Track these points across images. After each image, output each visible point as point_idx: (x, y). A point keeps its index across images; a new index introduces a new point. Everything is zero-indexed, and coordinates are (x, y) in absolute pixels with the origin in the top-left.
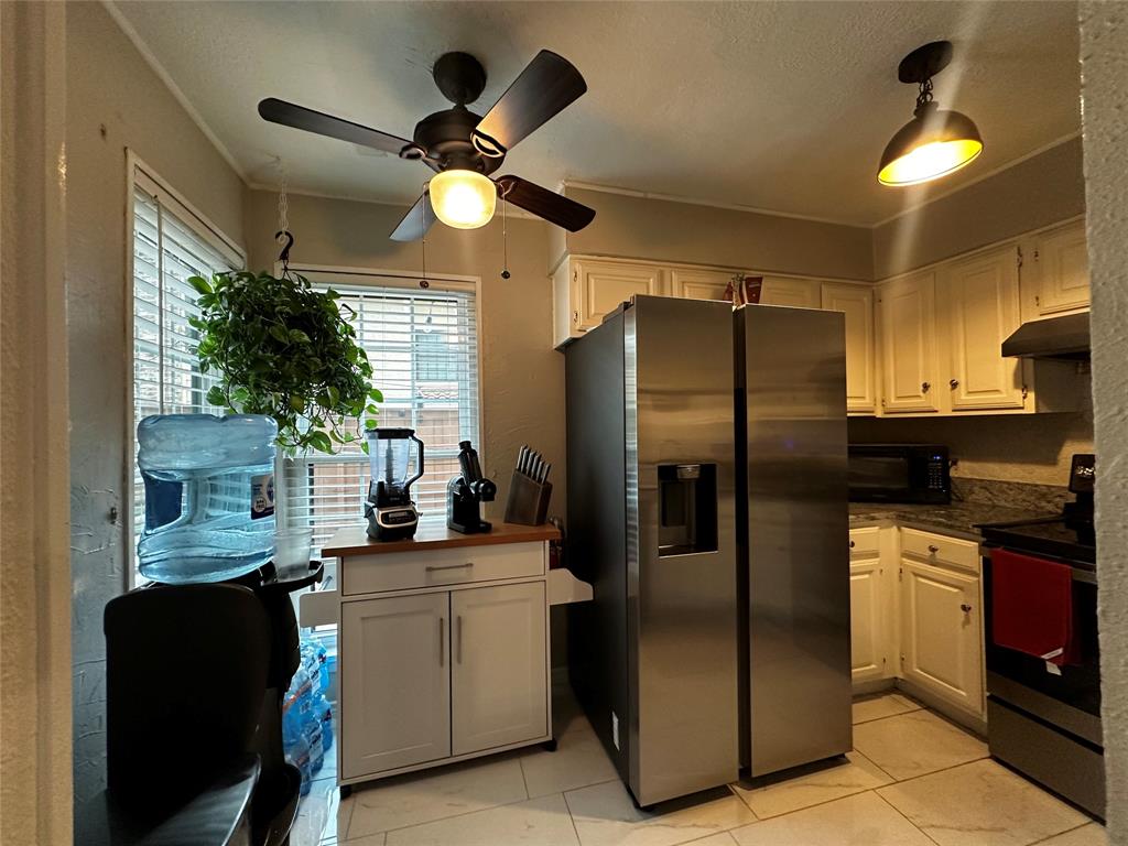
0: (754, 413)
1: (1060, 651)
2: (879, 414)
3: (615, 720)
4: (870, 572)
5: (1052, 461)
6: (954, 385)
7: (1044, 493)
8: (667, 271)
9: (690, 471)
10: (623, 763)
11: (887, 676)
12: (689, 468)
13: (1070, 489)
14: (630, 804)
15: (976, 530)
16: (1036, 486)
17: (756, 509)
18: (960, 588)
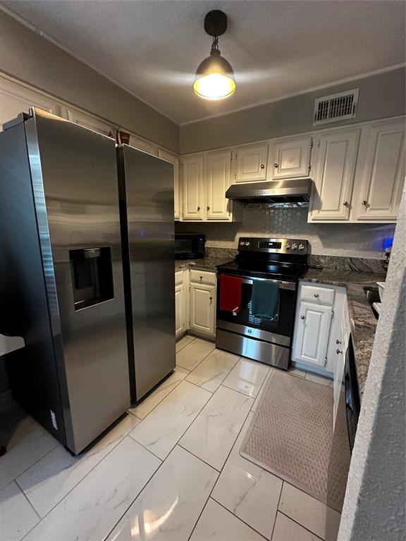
1: (238, 308)
2: (181, 220)
3: (53, 415)
4: (180, 291)
5: (233, 240)
6: (208, 209)
8: (63, 108)
9: (93, 253)
10: (62, 437)
11: (185, 330)
12: (93, 250)
13: (238, 250)
14: (69, 455)
15: (216, 268)
16: (229, 249)
18: (209, 291)
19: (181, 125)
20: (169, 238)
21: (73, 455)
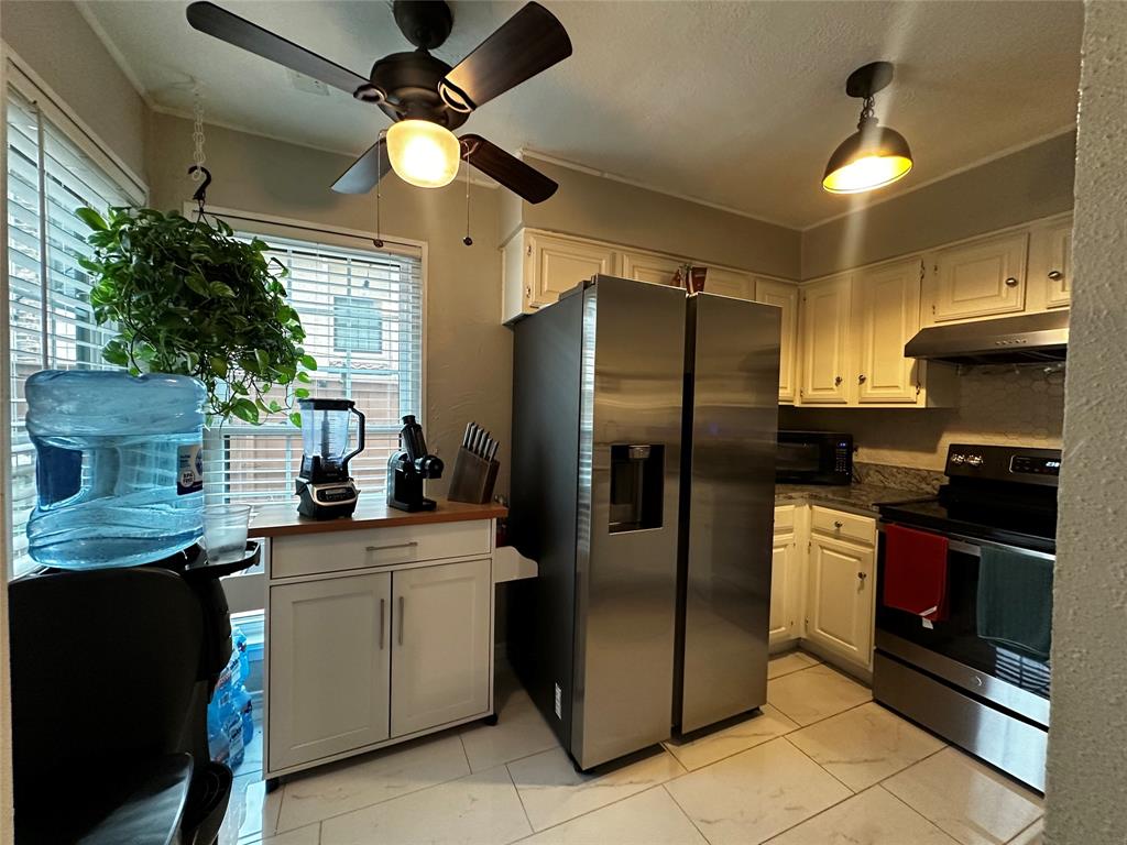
0: (699, 399)
1: (935, 609)
2: (797, 404)
3: (558, 691)
4: (785, 546)
5: (932, 449)
6: (862, 380)
7: (923, 476)
8: (619, 254)
9: (640, 452)
10: (565, 733)
11: (793, 637)
12: (638, 448)
13: (946, 473)
14: (571, 768)
15: (875, 508)
16: (919, 470)
17: (697, 489)
18: (859, 559)
19: (805, 229)
20: (766, 437)
21: (578, 769)
